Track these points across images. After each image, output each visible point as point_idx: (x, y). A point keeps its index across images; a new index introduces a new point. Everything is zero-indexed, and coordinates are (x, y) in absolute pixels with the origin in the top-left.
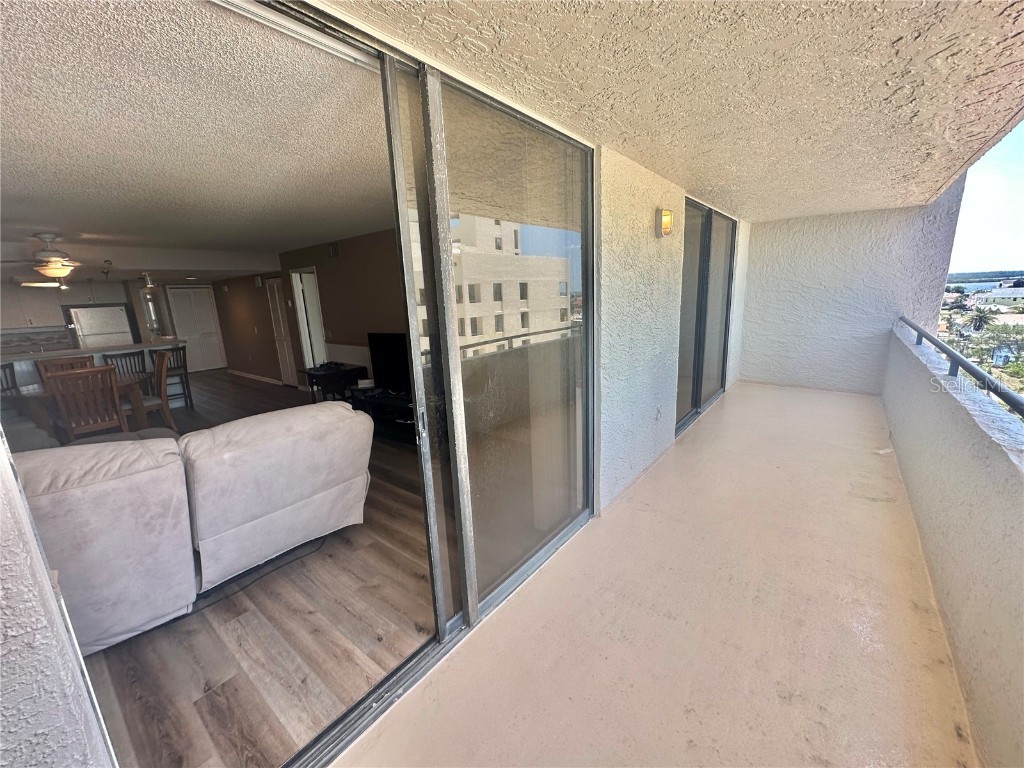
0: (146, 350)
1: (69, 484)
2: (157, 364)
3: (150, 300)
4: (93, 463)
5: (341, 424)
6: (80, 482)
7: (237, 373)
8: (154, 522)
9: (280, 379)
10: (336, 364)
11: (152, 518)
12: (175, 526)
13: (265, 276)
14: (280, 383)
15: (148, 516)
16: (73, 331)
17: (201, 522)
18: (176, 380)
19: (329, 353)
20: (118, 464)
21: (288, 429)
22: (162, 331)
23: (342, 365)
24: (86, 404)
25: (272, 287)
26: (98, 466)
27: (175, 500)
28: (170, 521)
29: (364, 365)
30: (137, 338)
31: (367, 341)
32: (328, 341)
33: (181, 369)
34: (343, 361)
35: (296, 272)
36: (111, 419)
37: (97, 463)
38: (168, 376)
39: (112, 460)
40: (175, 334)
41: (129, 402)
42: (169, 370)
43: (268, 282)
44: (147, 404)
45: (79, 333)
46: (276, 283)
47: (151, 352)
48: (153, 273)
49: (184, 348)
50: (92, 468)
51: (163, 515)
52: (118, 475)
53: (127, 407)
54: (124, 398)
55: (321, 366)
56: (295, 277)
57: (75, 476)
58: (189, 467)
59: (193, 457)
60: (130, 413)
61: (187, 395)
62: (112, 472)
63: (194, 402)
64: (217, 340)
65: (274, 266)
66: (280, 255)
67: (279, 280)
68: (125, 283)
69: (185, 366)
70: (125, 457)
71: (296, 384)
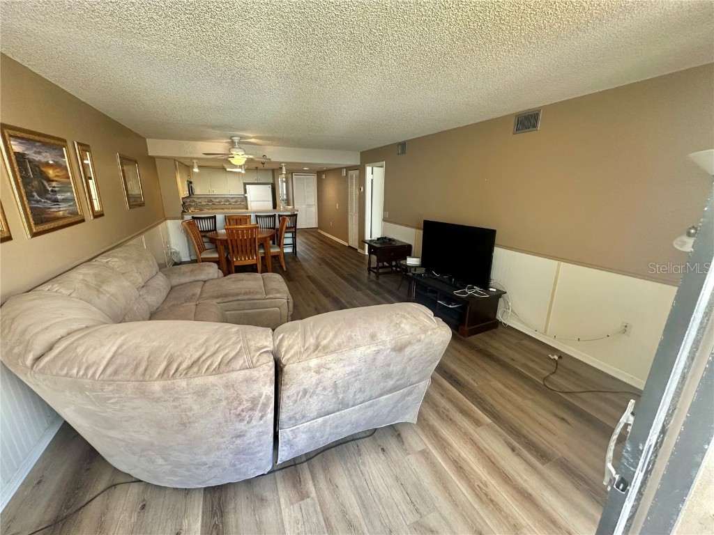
0: (277, 215)
1: (178, 373)
2: (282, 225)
3: (284, 182)
4: (200, 352)
5: (423, 336)
6: (186, 373)
7: (323, 233)
8: (244, 414)
9: (347, 241)
10: (390, 240)
11: (243, 411)
12: (261, 418)
13: (349, 168)
14: (346, 244)
15: (240, 409)
16: (246, 197)
17: (283, 416)
18: (290, 235)
19: (384, 229)
20: (221, 357)
21: (373, 337)
22: (288, 202)
23: (394, 240)
24: (242, 246)
25: (352, 177)
26: (204, 358)
27: (263, 397)
28: (257, 414)
29: (408, 242)
30: (275, 206)
31: (422, 227)
32: (385, 220)
33: (293, 229)
34: (395, 238)
35: (369, 166)
36: (253, 258)
37: (204, 354)
38: (286, 232)
39: (215, 353)
40: (294, 205)
41: (263, 248)
42: (287, 228)
43: (351, 172)
44: (272, 250)
45: (249, 199)
46: (354, 173)
47: (280, 216)
48: (287, 164)
49: (297, 214)
50: (199, 359)
51: (252, 409)
52: (218, 371)
53: (262, 251)
54: (262, 245)
55: (378, 239)
56: (369, 169)
57: (184, 366)
58: (279, 369)
59: (283, 361)
60: (263, 255)
61: (294, 245)
62: (214, 367)
63: (297, 250)
64: (314, 209)
65: (355, 160)
66: (361, 153)
67: (357, 172)
68: (273, 170)
69: (296, 227)
70: (226, 351)
71: (357, 248)
